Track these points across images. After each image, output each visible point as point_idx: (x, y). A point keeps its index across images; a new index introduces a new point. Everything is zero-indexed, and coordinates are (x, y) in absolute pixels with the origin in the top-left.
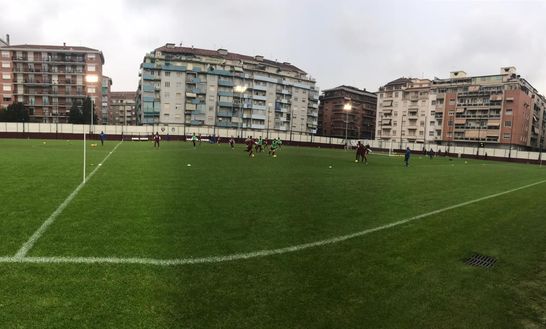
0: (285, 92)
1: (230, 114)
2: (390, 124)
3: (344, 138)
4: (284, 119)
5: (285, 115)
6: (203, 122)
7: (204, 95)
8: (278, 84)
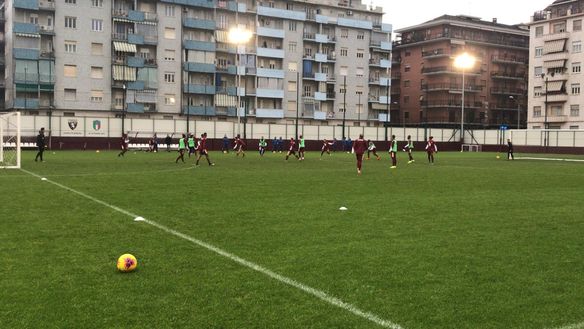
0: (321, 38)
1: (211, 89)
2: (563, 91)
3: (457, 127)
4: (321, 96)
5: (323, 87)
6: (153, 106)
7: (153, 48)
8: (306, 23)
